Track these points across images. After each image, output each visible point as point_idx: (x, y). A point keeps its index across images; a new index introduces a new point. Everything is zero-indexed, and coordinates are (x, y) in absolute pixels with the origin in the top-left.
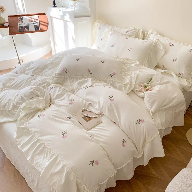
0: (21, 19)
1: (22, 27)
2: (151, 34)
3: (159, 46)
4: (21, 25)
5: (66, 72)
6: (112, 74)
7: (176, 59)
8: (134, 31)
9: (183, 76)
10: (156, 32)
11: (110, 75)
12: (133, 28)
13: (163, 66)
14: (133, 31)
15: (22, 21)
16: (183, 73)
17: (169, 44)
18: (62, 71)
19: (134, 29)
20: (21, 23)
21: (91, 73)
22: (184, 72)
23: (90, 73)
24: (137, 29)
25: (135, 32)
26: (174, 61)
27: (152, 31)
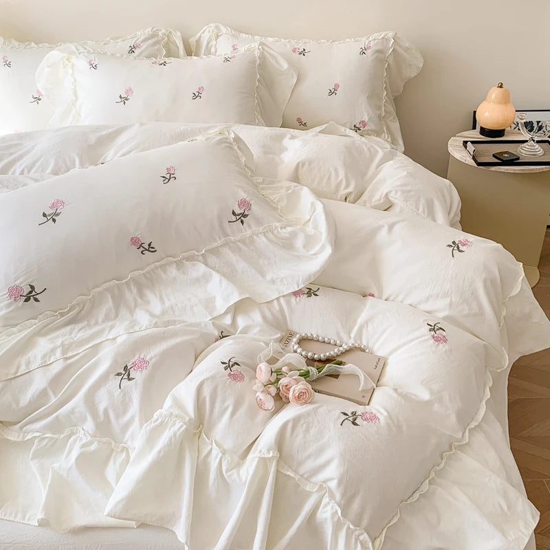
2: (217, 37)
3: (275, 64)
5: (31, 296)
6: (238, 211)
7: (336, 87)
8: (154, 40)
9: (366, 128)
10: (230, 27)
11: (234, 218)
12: (148, 31)
13: (299, 120)
14: (150, 42)
16: (366, 120)
17: (294, 51)
18: (9, 305)
19: (154, 35)
21: (151, 249)
22: (368, 115)
23: (145, 252)
24: (164, 31)
25: (158, 42)
26: (331, 93)
27: (217, 27)
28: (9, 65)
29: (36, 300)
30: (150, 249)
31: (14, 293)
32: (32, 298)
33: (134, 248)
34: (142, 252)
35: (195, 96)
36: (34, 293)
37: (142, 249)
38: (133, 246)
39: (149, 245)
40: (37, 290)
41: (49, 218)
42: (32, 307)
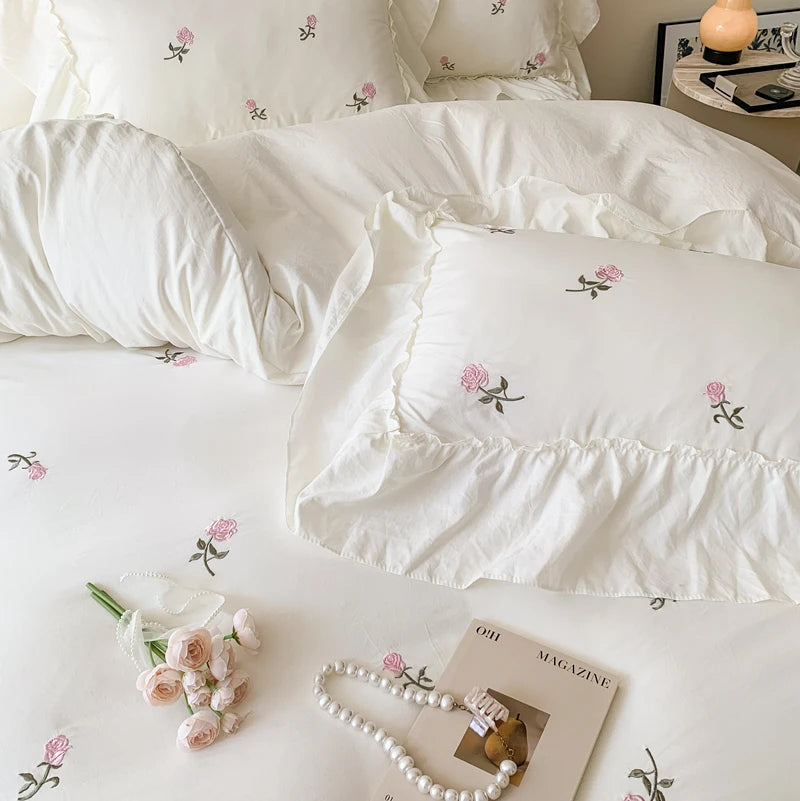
5: (495, 396)
9: (546, 64)
13: (444, 60)
16: (546, 52)
22: (549, 43)
23: (722, 420)
26: (495, 10)
29: (499, 408)
30: (733, 420)
31: (472, 378)
32: (495, 400)
33: (707, 402)
34: (716, 417)
36: (501, 395)
37: (719, 411)
38: (707, 397)
39: (737, 411)
40: (510, 392)
41: (587, 286)
42: (486, 415)
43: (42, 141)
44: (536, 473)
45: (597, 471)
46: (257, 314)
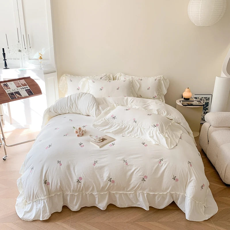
0: (6, 85)
1: (12, 94)
2: (121, 76)
4: (9, 92)
10: (124, 74)
12: (105, 74)
13: (140, 95)
14: (105, 77)
15: (8, 87)
16: (156, 96)
17: (139, 79)
20: (9, 90)
24: (108, 74)
25: (107, 77)
26: (148, 89)
28: (72, 81)
31: (112, 116)
35: (117, 89)
38: (133, 120)
39: (136, 121)
40: (115, 118)
41: (126, 110)
42: (113, 119)
43: (81, 94)
44: (116, 126)
45: (122, 126)
46: (96, 110)
